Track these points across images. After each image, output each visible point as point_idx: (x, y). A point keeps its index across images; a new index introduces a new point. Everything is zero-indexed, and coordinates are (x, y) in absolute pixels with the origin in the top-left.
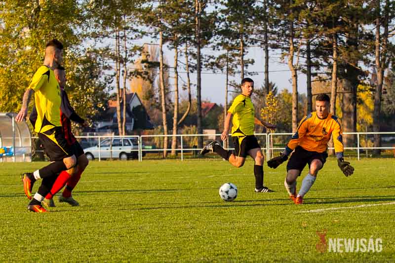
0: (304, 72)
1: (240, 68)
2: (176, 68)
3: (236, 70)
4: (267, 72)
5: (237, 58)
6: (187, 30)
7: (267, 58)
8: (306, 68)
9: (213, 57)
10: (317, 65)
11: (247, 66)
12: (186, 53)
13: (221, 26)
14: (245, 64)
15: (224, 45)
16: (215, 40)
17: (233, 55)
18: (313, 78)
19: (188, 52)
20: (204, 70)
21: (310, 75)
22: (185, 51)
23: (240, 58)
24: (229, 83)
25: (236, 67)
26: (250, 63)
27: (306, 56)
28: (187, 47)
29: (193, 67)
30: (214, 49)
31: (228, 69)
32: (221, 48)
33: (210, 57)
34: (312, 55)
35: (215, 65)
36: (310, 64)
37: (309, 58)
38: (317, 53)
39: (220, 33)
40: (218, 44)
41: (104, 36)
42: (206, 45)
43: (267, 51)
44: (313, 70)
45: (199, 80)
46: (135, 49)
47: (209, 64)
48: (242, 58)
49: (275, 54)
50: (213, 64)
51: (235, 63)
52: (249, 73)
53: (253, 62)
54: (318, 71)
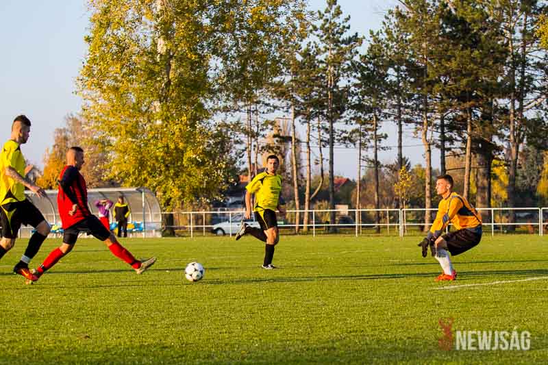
0: (438, 146)
1: (373, 142)
2: (308, 143)
3: (369, 145)
4: (400, 147)
5: (370, 133)
6: (319, 104)
7: (400, 132)
8: (439, 143)
9: (345, 132)
10: (451, 140)
11: (380, 140)
12: (319, 127)
13: (353, 100)
14: (378, 138)
15: (357, 119)
16: (348, 114)
17: (366, 130)
18: (447, 153)
19: (320, 126)
20: (336, 144)
21: (443, 150)
22: (317, 125)
23: (373, 133)
24: (362, 158)
25: (369, 142)
26: (383, 137)
27: (439, 130)
28: (319, 121)
29: (326, 141)
30: (347, 124)
31: (361, 144)
32: (353, 122)
33: (343, 132)
34: (446, 130)
35: (348, 140)
36: (444, 139)
37: (443, 133)
38: (451, 128)
39: (353, 107)
40: (351, 118)
41: (235, 110)
42: (339, 120)
43: (401, 126)
44: (447, 145)
45: (332, 154)
46: (267, 123)
47: (342, 139)
48: (375, 133)
49: (409, 128)
50: (345, 138)
51: (368, 137)
52: (382, 148)
53: (386, 137)
54: (452, 146)
